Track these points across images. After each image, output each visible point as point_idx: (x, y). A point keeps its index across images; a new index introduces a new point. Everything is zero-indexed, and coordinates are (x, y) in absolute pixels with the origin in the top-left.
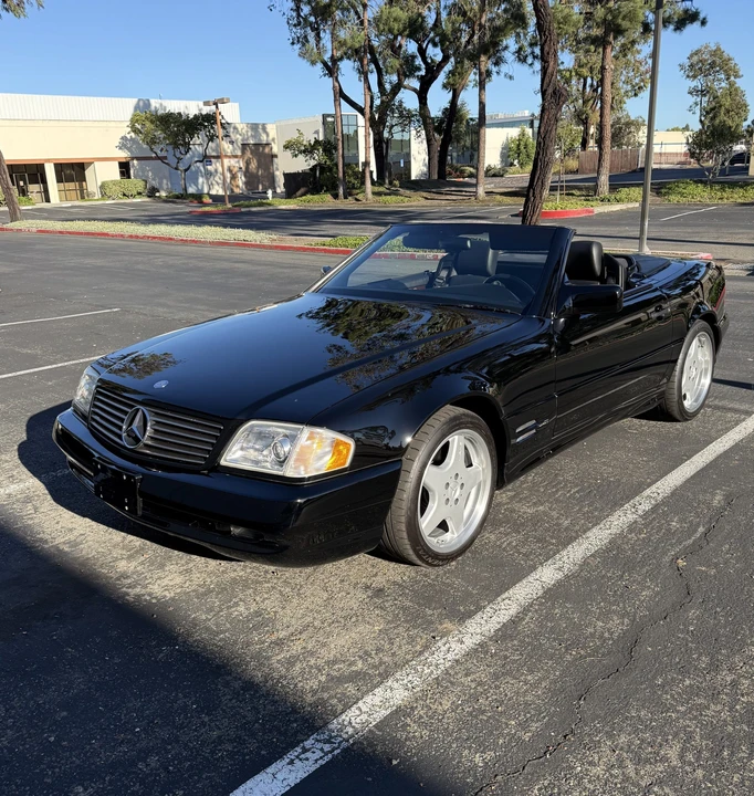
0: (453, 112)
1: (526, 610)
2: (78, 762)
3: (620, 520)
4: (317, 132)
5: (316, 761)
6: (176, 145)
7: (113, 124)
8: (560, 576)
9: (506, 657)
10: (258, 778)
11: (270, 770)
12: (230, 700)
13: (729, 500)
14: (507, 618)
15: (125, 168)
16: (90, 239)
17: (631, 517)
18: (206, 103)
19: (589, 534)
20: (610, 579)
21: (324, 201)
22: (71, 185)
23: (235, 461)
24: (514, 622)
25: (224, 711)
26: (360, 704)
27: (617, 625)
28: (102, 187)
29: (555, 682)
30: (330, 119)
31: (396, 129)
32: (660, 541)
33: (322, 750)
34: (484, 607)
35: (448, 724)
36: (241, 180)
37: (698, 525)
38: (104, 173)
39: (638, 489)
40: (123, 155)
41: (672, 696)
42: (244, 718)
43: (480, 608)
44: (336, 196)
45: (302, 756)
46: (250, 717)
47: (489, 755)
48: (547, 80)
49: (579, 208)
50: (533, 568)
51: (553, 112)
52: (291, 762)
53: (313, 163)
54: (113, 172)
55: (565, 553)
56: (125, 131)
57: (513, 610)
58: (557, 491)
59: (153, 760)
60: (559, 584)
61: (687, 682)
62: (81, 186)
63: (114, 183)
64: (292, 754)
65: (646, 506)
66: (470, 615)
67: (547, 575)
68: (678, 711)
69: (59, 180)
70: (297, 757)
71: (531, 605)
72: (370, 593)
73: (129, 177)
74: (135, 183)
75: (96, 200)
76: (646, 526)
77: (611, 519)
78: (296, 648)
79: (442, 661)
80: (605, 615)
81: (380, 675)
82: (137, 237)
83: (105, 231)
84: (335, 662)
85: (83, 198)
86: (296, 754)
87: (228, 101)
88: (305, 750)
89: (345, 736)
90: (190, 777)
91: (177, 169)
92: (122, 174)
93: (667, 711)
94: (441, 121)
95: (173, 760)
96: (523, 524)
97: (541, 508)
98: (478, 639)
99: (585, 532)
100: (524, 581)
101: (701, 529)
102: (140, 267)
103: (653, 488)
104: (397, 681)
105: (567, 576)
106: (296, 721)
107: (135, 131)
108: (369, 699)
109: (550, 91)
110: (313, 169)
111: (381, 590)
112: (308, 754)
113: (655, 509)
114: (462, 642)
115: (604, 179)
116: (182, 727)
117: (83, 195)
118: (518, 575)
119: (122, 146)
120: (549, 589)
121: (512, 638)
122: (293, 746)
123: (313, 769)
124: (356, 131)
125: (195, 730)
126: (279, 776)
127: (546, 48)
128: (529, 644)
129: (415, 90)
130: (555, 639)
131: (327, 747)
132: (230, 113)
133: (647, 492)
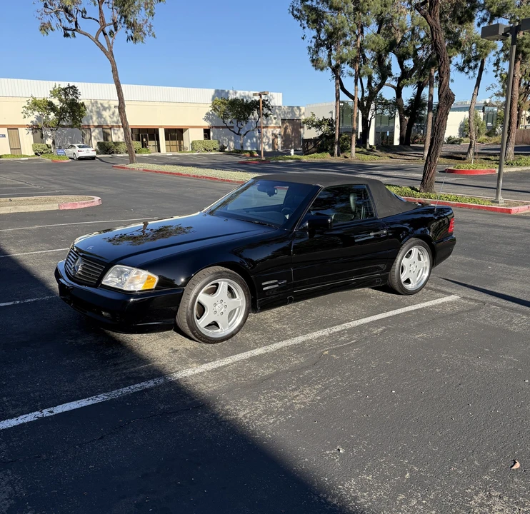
0: (417, 102)
1: (234, 363)
4: (331, 112)
5: (98, 401)
6: (239, 119)
7: (202, 105)
9: (207, 378)
11: (79, 401)
15: (207, 132)
16: (170, 177)
18: (255, 94)
21: (325, 157)
22: (174, 142)
28: (193, 144)
30: (341, 104)
36: (279, 141)
38: (194, 135)
40: (207, 124)
44: (332, 154)
45: (94, 399)
48: (442, 88)
49: (487, 169)
51: (444, 109)
52: (88, 400)
53: (320, 133)
54: (200, 135)
56: (209, 109)
57: (228, 362)
62: (180, 143)
63: (200, 142)
69: (167, 139)
73: (209, 139)
74: (213, 143)
75: (188, 151)
79: (179, 376)
82: (197, 176)
83: (180, 172)
84: (134, 372)
85: (180, 150)
91: (239, 134)
92: (205, 136)
94: (409, 108)
98: (202, 371)
107: (215, 109)
108: (136, 385)
109: (444, 95)
110: (321, 137)
112: (97, 398)
115: (511, 149)
117: (181, 148)
118: (246, 350)
119: (207, 119)
122: (94, 395)
123: (94, 403)
127: (442, 69)
128: (223, 374)
129: (393, 87)
132: (277, 99)
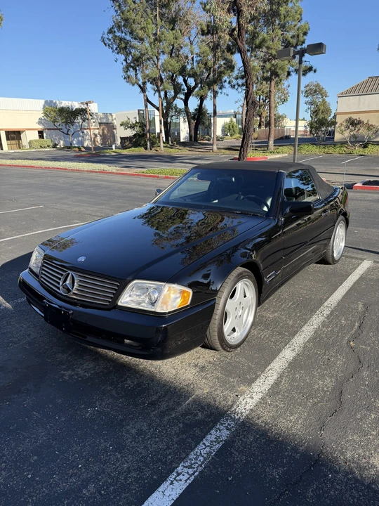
0: (200, 110)
1: (281, 376)
2: (46, 491)
3: (317, 320)
4: (135, 118)
5: (186, 481)
6: (66, 123)
7: (35, 112)
8: (294, 354)
9: (277, 406)
10: (154, 495)
11: (161, 489)
12: (131, 442)
13: (366, 307)
14: (273, 381)
15: (41, 134)
16: (25, 169)
17: (322, 319)
18: (82, 103)
19: (303, 329)
20: (319, 355)
21: (140, 151)
22: (14, 142)
23: (126, 303)
24: (277, 384)
25: (128, 450)
26: (204, 441)
27: (329, 383)
28: (30, 143)
29: (305, 420)
30: (141, 112)
31: (174, 117)
32: (338, 332)
33: (188, 473)
34: (260, 375)
35: (254, 451)
36: (99, 139)
37: (355, 322)
38: (30, 136)
39: (321, 302)
40: (40, 127)
41: (368, 425)
42: (141, 454)
43: (258, 376)
44: (146, 149)
45: (178, 478)
46: (144, 453)
47: (281, 470)
48: (249, 96)
49: (261, 156)
50: (280, 351)
51: (252, 111)
52: (172, 483)
53: (134, 132)
54: (35, 136)
55: (294, 340)
56: (41, 115)
57: (275, 377)
58: (282, 304)
59: (91, 487)
60: (295, 359)
61: (373, 416)
62: (19, 142)
63: (36, 141)
64: (172, 477)
65: (327, 312)
66: (253, 381)
67: (288, 354)
68: (373, 435)
69: (8, 139)
70: (175, 479)
71: (283, 373)
72: (198, 369)
73: (43, 138)
74: (47, 141)
75: (27, 149)
76: (330, 322)
77: (311, 319)
78: (163, 406)
79: (244, 410)
80: (322, 377)
81: (212, 421)
82: (49, 168)
83: (33, 165)
84: (186, 414)
85: (20, 148)
86: (174, 477)
87: (93, 102)
88: (179, 474)
89: (199, 463)
90: (115, 497)
91: (67, 134)
92: (40, 136)
93: (367, 435)
94: (195, 115)
95: (103, 486)
96: (269, 324)
97: (276, 314)
98: (260, 396)
99: (301, 328)
100: (277, 358)
101: (357, 324)
102: (51, 183)
103: (328, 301)
104: (222, 424)
105: (298, 355)
106: (170, 454)
107: (47, 115)
108: (208, 437)
109: (250, 102)
110: (135, 135)
111: (203, 367)
112: (181, 477)
113: (332, 313)
114: (252, 398)
115: (271, 142)
116: (105, 463)
117: (20, 146)
118: (274, 355)
119: (40, 123)
120: (291, 363)
121: (278, 393)
122: (171, 471)
123: (185, 487)
124: (154, 118)
125: (114, 464)
126: (167, 493)
127: (248, 82)
128: (287, 396)
129: (182, 99)
130: (300, 393)
131: (191, 471)
132: (93, 108)
133: (326, 304)
